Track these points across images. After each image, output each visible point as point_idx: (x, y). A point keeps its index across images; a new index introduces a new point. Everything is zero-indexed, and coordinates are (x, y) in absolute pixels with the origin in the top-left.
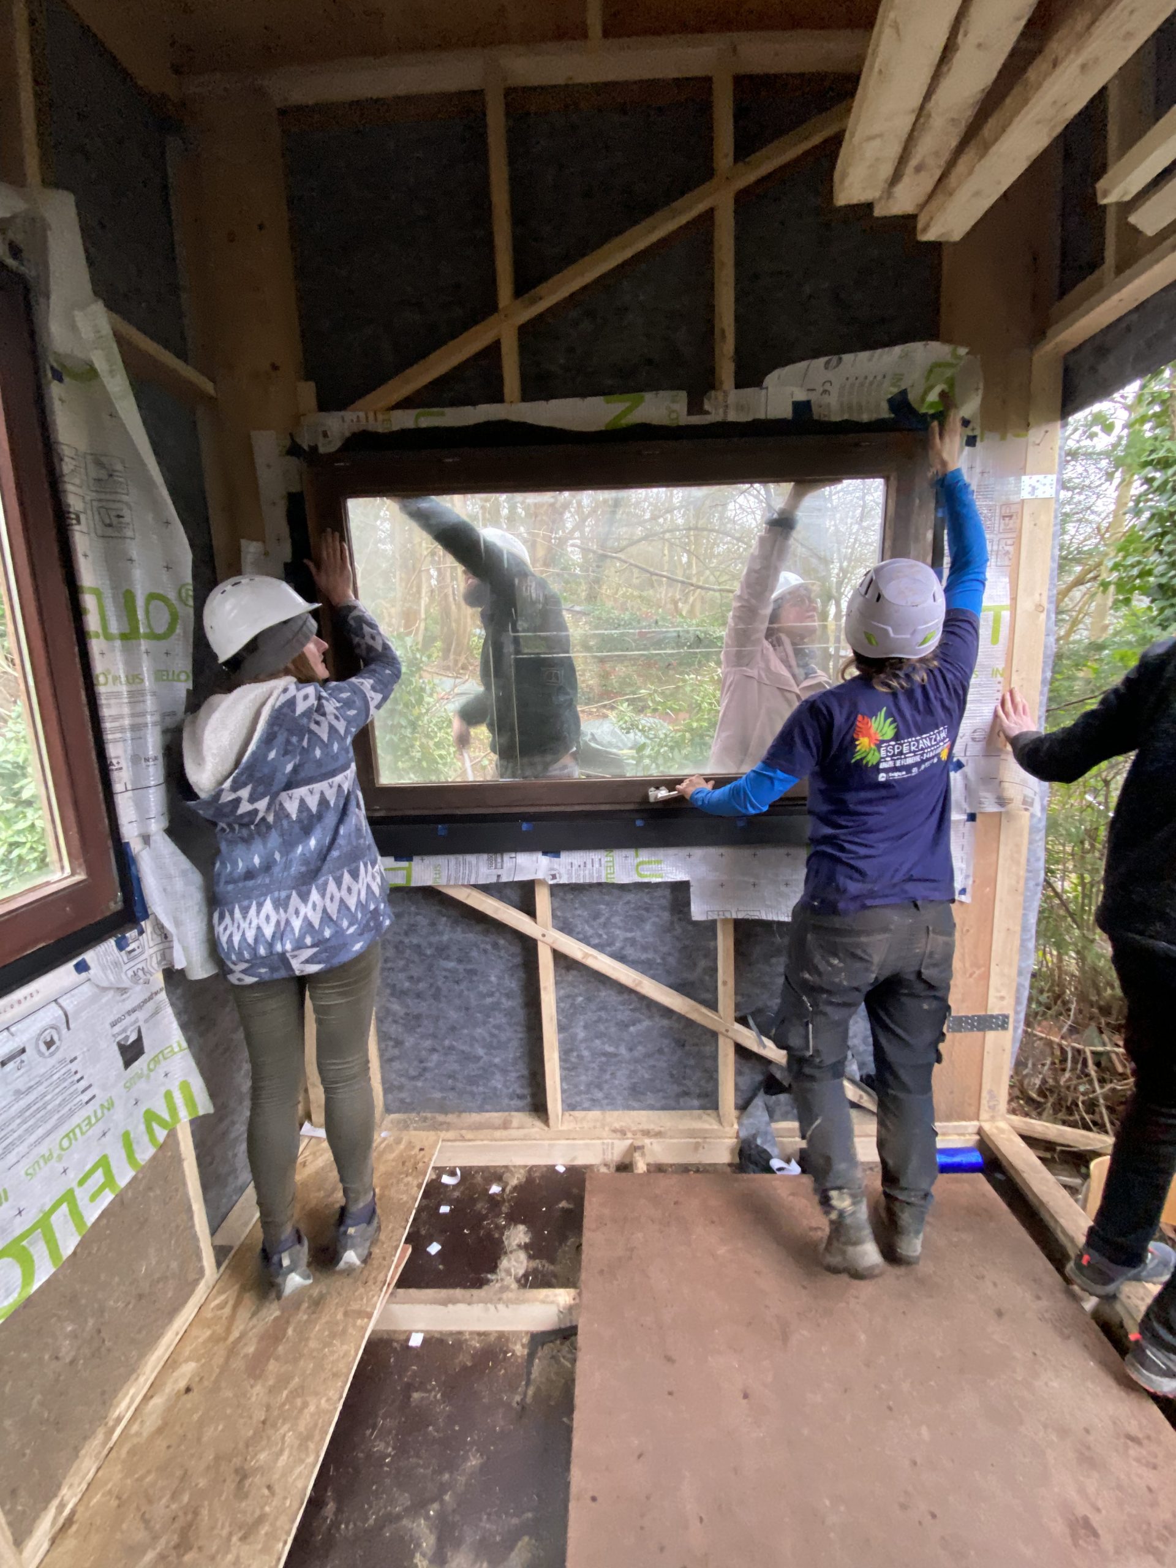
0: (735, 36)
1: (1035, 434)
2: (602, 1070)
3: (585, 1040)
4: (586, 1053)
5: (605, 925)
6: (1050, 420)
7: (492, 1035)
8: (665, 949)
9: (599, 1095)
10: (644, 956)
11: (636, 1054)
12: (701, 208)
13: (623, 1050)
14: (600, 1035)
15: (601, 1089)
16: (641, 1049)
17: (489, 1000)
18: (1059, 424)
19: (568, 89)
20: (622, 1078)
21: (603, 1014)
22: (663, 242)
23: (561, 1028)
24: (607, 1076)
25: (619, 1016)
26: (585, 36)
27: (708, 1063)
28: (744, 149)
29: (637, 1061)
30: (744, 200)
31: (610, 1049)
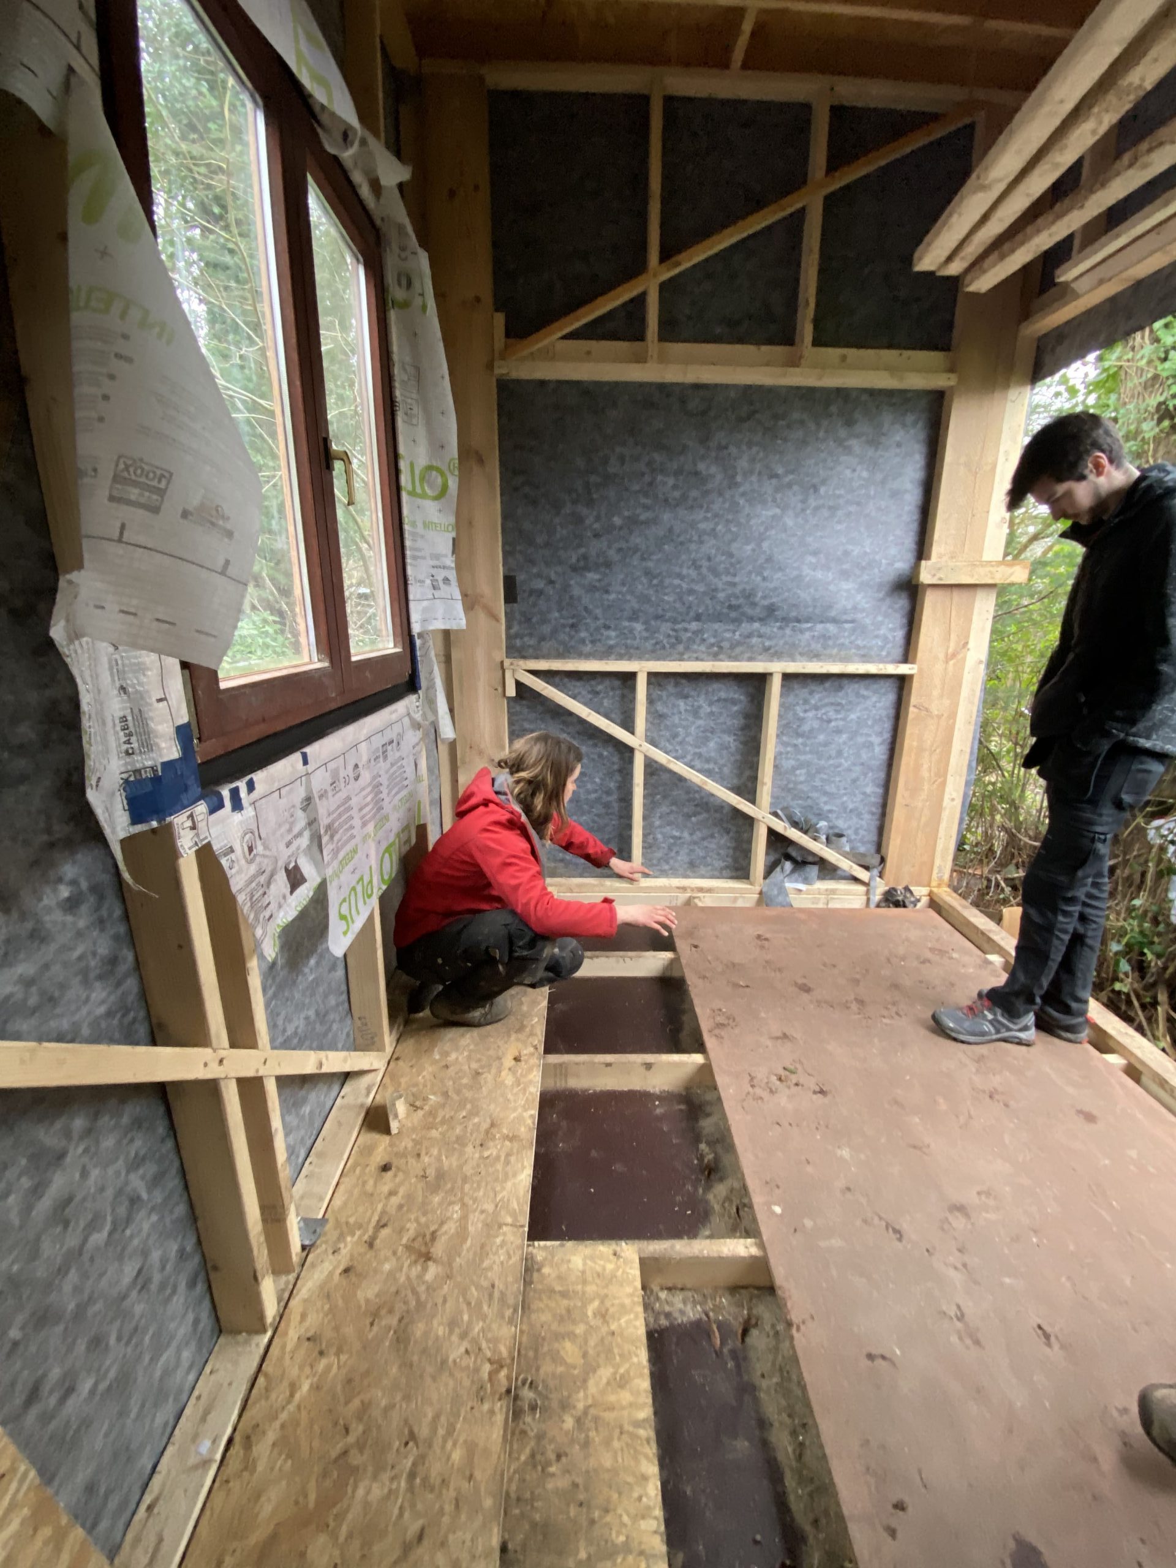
0: (836, 78)
1: (1013, 393)
2: (670, 849)
3: (660, 827)
4: (659, 836)
5: (681, 743)
6: (1022, 383)
7: (594, 821)
8: (721, 762)
9: (666, 867)
10: (706, 766)
11: (695, 837)
12: (799, 206)
13: (686, 835)
14: (669, 824)
15: (667, 863)
16: (699, 834)
17: (593, 796)
18: (1029, 387)
19: (709, 101)
20: (683, 857)
21: (674, 808)
22: (769, 228)
23: (645, 818)
24: (673, 854)
25: (685, 810)
26: (726, 66)
27: (745, 846)
28: (834, 165)
29: (695, 843)
30: (831, 202)
31: (677, 834)
